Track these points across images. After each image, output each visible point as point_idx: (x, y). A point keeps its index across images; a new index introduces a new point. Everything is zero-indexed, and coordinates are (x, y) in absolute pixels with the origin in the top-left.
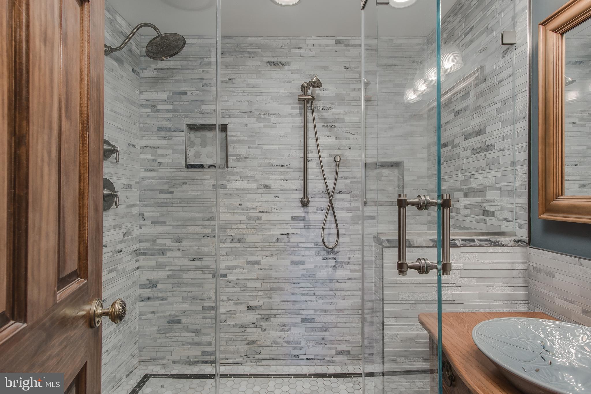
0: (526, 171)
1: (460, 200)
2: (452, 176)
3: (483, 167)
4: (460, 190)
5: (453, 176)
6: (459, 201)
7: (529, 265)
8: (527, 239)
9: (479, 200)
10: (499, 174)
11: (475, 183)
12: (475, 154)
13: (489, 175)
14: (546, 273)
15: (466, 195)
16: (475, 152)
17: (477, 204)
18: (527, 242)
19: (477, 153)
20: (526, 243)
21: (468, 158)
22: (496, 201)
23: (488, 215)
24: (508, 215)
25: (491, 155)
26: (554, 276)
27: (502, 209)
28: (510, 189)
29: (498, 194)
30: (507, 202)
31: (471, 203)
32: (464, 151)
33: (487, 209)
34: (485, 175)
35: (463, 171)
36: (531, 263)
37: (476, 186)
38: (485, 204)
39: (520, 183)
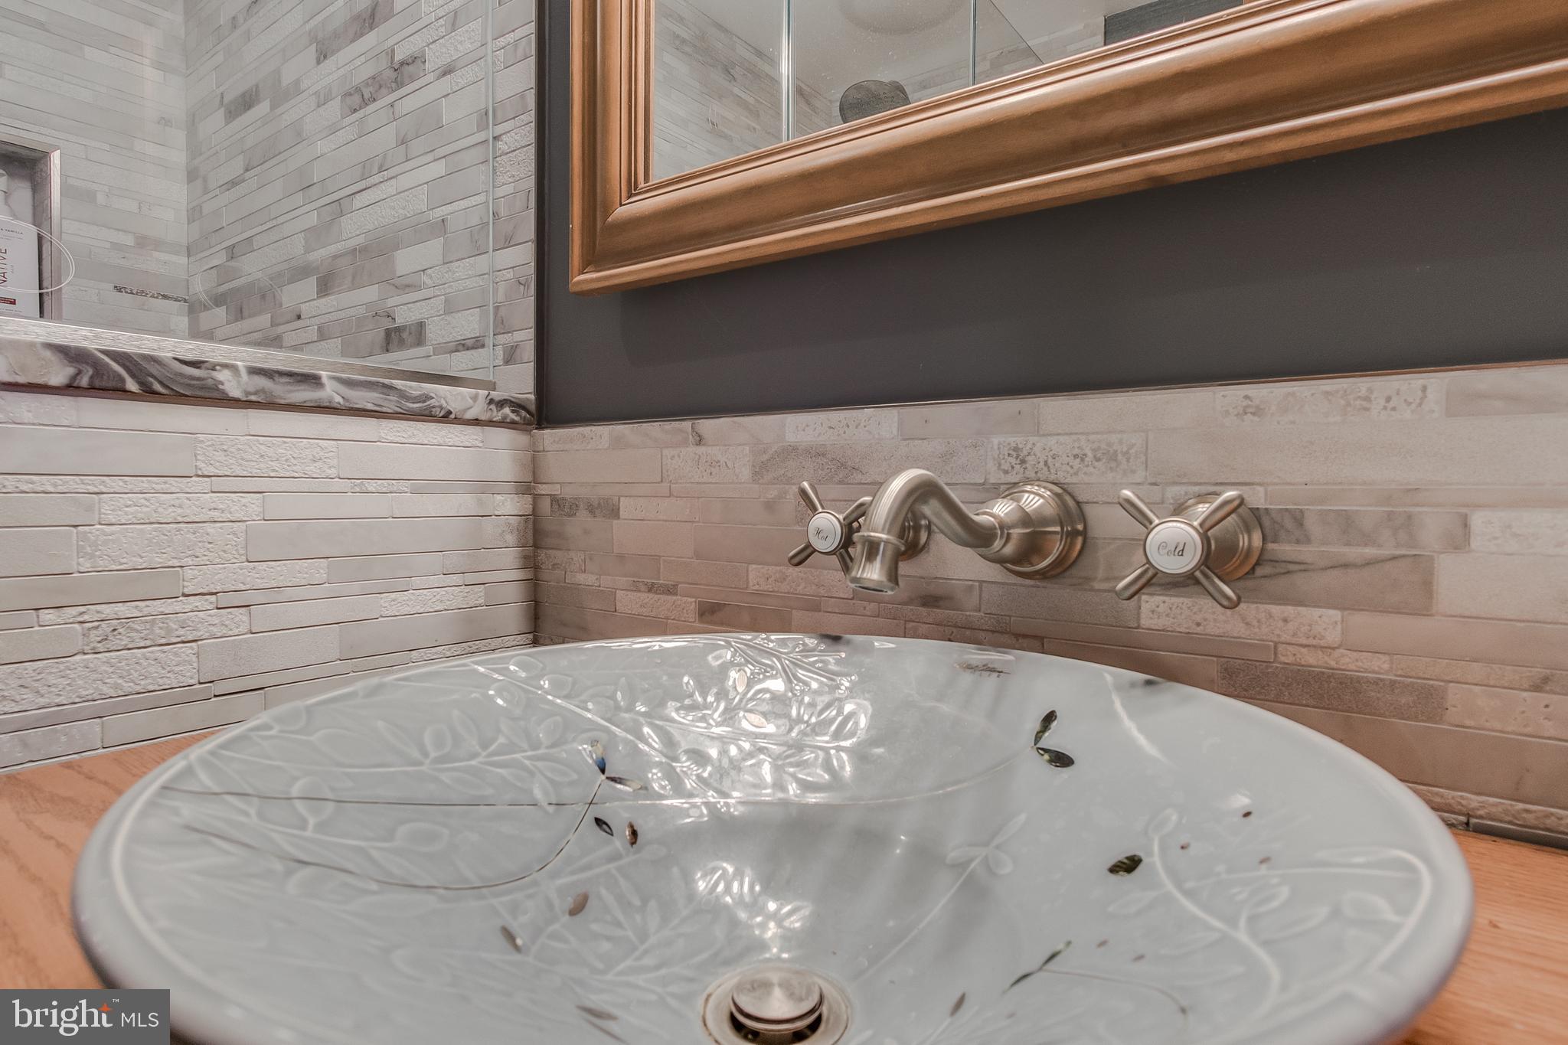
0: (528, 134)
1: (305, 309)
2: (274, 222)
3: (385, 157)
4: (301, 272)
5: (280, 220)
6: (299, 317)
7: (536, 497)
8: (532, 397)
9: (370, 293)
10: (439, 169)
11: (354, 229)
12: (355, 110)
13: (405, 181)
14: (592, 510)
15: (325, 287)
16: (357, 98)
17: (362, 310)
18: (533, 408)
19: (365, 103)
20: (528, 412)
21: (333, 130)
22: (429, 282)
23: (402, 344)
24: (468, 324)
25: (412, 100)
26: (614, 512)
27: (450, 308)
28: (475, 221)
29: (432, 249)
30: (467, 274)
31: (342, 315)
32: (319, 106)
33: (400, 321)
34: (389, 188)
35: (314, 191)
36: (543, 489)
37: (361, 240)
38: (391, 302)
39: (509, 189)
